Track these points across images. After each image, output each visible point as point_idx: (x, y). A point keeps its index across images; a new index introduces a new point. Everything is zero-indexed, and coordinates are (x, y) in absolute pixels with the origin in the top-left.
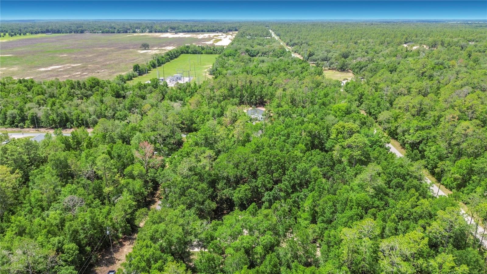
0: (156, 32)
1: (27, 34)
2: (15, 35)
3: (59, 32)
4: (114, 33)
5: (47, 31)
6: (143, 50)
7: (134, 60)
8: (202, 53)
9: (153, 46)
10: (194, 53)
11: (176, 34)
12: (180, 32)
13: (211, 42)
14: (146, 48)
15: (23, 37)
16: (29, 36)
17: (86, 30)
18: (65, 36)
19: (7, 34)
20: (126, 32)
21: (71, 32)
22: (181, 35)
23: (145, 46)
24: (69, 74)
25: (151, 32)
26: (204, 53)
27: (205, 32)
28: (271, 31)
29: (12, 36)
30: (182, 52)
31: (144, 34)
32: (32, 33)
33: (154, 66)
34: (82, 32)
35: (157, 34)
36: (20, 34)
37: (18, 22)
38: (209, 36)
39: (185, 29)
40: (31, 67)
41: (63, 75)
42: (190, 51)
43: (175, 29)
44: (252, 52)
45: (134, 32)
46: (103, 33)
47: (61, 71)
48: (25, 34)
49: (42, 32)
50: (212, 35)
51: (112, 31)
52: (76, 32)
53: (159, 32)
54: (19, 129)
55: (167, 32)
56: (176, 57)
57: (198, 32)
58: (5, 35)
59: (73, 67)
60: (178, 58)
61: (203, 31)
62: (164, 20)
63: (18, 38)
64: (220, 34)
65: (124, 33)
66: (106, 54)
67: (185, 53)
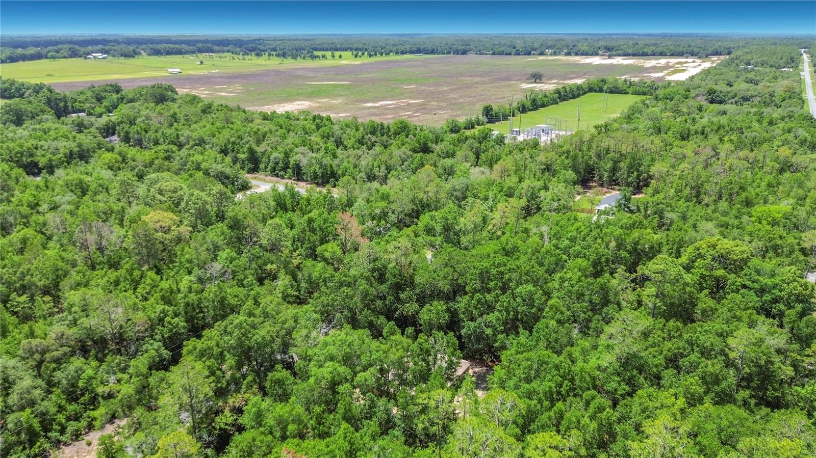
0: (577, 54)
1: (391, 54)
2: (376, 55)
3: (433, 52)
4: (510, 54)
5: (419, 51)
6: (532, 83)
7: (504, 98)
8: (627, 93)
9: (551, 79)
10: (611, 92)
11: (609, 58)
12: (619, 55)
13: (660, 75)
14: (537, 81)
15: (384, 58)
16: (392, 57)
17: (470, 50)
18: (438, 58)
19: (366, 53)
20: (529, 54)
21: (449, 53)
22: (618, 61)
23: (537, 77)
24: (396, 113)
25: (568, 54)
26: (630, 92)
27: (665, 55)
28: (805, 57)
29: (370, 56)
30: (591, 90)
31: (556, 57)
32: (397, 53)
33: (523, 109)
34: (464, 53)
35: (577, 58)
36: (382, 54)
37: (387, 37)
38: (668, 63)
39: (630, 51)
40: (358, 101)
41: (387, 114)
42: (605, 88)
43: (610, 51)
44: (721, 95)
45: (542, 54)
46: (493, 54)
47: (389, 109)
48: (388, 54)
49: (411, 52)
50: (673, 61)
51: (508, 52)
52: (457, 52)
53: (582, 54)
54: (279, 179)
55: (597, 54)
56: (574, 97)
57: (652, 55)
58: (363, 54)
59: (409, 105)
60: (578, 99)
61: (662, 54)
62: (602, 34)
63: (379, 58)
64: (690, 60)
65: (525, 54)
66: (469, 87)
67: (596, 91)
